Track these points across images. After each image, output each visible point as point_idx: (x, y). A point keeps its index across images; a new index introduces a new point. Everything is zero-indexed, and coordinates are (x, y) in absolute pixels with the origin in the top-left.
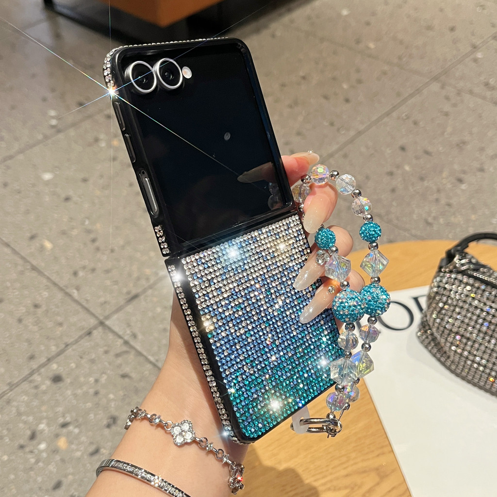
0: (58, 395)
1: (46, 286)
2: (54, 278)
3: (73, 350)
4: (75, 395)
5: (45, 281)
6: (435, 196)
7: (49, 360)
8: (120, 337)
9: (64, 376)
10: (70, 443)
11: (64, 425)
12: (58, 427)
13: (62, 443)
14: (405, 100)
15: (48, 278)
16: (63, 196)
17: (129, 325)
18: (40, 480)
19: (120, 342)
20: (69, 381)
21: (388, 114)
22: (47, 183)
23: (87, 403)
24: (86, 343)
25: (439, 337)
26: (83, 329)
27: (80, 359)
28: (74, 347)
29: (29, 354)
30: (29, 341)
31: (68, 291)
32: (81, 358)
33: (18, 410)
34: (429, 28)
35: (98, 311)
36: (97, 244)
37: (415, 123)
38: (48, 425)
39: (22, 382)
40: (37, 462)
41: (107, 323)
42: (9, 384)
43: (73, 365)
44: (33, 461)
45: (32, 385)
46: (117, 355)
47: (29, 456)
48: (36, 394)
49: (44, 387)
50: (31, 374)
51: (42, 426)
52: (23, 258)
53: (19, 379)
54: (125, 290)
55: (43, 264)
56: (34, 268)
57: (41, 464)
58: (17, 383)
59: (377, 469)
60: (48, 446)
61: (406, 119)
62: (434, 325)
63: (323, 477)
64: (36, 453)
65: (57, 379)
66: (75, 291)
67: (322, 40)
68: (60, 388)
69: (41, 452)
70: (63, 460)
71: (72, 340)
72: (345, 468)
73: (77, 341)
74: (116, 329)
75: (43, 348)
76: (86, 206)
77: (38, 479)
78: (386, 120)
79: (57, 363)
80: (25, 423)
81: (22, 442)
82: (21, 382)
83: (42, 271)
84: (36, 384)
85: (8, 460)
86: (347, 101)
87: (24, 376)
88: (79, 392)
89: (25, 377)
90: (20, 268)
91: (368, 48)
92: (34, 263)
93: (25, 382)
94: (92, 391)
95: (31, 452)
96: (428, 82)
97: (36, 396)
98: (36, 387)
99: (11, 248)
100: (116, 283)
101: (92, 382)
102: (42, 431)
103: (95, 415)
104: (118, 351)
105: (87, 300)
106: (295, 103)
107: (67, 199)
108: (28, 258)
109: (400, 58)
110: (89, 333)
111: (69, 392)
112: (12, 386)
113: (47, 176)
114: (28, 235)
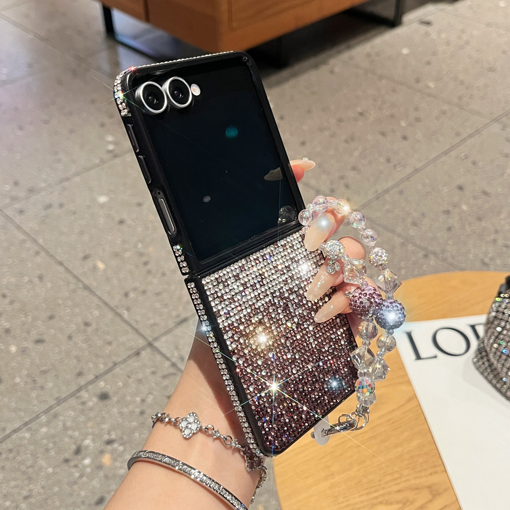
0: (104, 412)
1: (97, 305)
2: (106, 298)
3: (121, 369)
4: (121, 413)
5: (96, 300)
6: (493, 237)
7: (97, 378)
8: (168, 359)
9: (111, 394)
10: (115, 460)
11: (109, 442)
12: (102, 444)
13: (106, 459)
14: (464, 140)
15: (100, 298)
16: (117, 219)
17: (177, 348)
18: (83, 495)
19: (167, 364)
20: (115, 399)
21: (446, 153)
22: (102, 206)
23: (132, 422)
24: (134, 363)
25: (495, 362)
26: (132, 349)
27: (127, 378)
28: (122, 366)
29: (78, 371)
30: (78, 359)
31: (118, 311)
32: (129, 377)
33: (64, 425)
34: (492, 70)
35: (147, 333)
36: (149, 267)
37: (474, 163)
38: (93, 440)
39: (70, 398)
40: (81, 476)
41: (156, 344)
42: (57, 398)
43: (120, 384)
44: (77, 475)
45: (79, 401)
46: (164, 377)
47: (73, 470)
48: (83, 409)
49: (90, 404)
50: (79, 390)
51: (87, 442)
52: (75, 277)
53: (67, 394)
54: (174, 313)
55: (95, 284)
56: (86, 288)
57: (85, 479)
58: (65, 398)
59: (429, 487)
60: (93, 461)
61: (464, 159)
62: (491, 349)
63: (376, 491)
64: (80, 468)
65: (104, 397)
66: (125, 312)
67: (381, 78)
68: (106, 405)
69: (85, 467)
70: (106, 477)
71: (120, 359)
72: (397, 484)
73: (125, 361)
74: (164, 350)
75: (91, 365)
76: (140, 229)
77: (82, 493)
78: (444, 158)
79: (105, 381)
80: (71, 437)
81: (67, 455)
82: (68, 397)
83: (95, 290)
84: (83, 400)
85: (53, 473)
86: (405, 138)
87: (71, 392)
88: (125, 410)
89: (73, 393)
90: (72, 286)
91: (428, 87)
92: (87, 282)
93: (72, 398)
94: (138, 410)
95: (76, 466)
96: (489, 123)
97: (82, 412)
98: (83, 403)
99: (65, 266)
100: (166, 305)
101: (138, 402)
102: (87, 447)
103: (140, 434)
104: (166, 373)
105: (137, 322)
106: (351, 139)
107: (121, 222)
108: (81, 278)
109: (460, 98)
110: (138, 354)
111: (115, 410)
112: (59, 401)
113: (103, 199)
114: (82, 255)
